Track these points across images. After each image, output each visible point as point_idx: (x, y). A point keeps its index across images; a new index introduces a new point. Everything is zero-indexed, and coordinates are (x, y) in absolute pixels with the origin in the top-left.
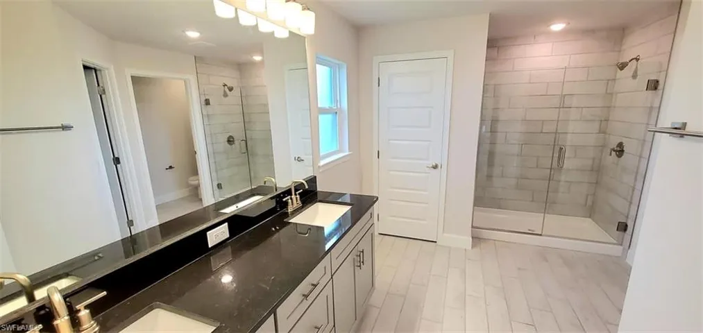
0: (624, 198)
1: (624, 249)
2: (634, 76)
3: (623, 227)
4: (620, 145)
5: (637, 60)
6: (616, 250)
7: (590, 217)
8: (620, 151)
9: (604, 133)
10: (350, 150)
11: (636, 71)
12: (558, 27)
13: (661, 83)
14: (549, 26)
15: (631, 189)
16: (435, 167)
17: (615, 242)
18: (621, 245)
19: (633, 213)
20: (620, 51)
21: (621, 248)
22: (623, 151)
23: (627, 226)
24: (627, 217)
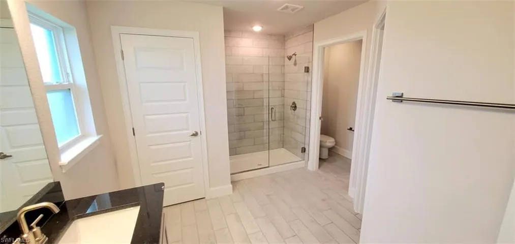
0: (301, 133)
1: (306, 162)
2: (295, 64)
3: (304, 150)
4: (294, 103)
5: (295, 55)
6: (301, 164)
7: (283, 147)
8: (294, 107)
9: (284, 97)
10: (98, 134)
11: (295, 61)
12: (257, 28)
13: (310, 68)
14: (252, 27)
15: (304, 128)
16: (195, 135)
17: (301, 159)
18: (304, 160)
19: (307, 142)
20: (284, 49)
21: (304, 161)
22: (296, 107)
23: (305, 149)
24: (305, 144)
